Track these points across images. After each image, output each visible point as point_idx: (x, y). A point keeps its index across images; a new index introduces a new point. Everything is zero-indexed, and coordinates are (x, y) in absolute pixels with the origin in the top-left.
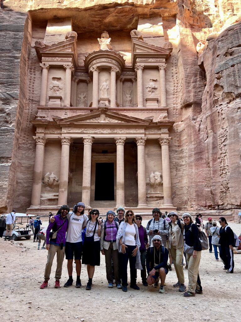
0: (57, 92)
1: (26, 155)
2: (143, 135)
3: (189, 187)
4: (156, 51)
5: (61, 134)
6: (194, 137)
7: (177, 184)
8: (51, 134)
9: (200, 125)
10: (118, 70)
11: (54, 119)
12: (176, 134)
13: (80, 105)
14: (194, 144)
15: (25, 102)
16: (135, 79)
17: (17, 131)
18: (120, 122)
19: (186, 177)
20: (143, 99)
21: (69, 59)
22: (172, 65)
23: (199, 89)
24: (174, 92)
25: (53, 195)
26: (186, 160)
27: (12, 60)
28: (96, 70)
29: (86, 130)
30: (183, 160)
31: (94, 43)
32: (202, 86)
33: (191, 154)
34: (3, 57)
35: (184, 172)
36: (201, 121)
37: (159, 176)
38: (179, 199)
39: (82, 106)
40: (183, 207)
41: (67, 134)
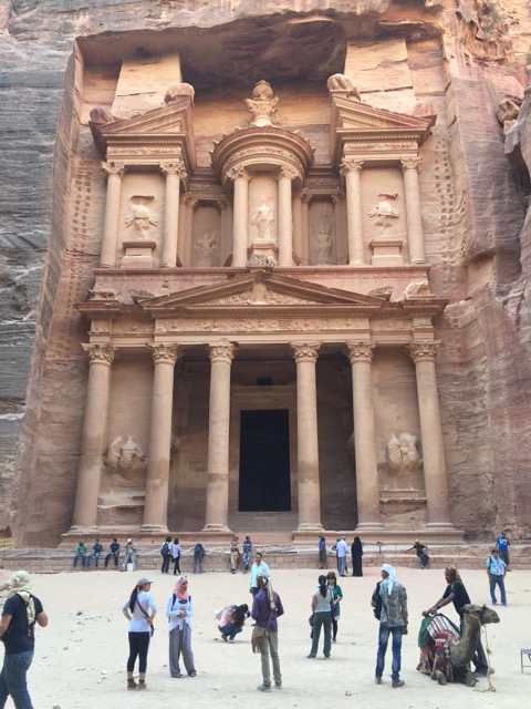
0: (144, 232)
1: (64, 391)
2: (367, 336)
3: (495, 475)
4: (393, 123)
5: (153, 336)
6: (504, 339)
7: (461, 467)
8: (127, 336)
9: (519, 307)
10: (297, 173)
11: (135, 299)
12: (451, 332)
13: (200, 263)
14: (507, 359)
15: (62, 257)
16: (339, 195)
17: (41, 329)
18: (304, 302)
19: (487, 447)
20: (364, 243)
21: (174, 149)
22: (436, 158)
23: (513, 216)
24: (443, 224)
25: (131, 496)
26: (485, 402)
27: (33, 155)
28: (241, 176)
29: (216, 324)
30: (476, 400)
31: (236, 110)
32: (519, 209)
33: (497, 385)
34: (11, 148)
35: (480, 435)
36: (522, 297)
37: (412, 444)
38: (468, 508)
39: (204, 265)
40: (481, 529)
41: (170, 337)
